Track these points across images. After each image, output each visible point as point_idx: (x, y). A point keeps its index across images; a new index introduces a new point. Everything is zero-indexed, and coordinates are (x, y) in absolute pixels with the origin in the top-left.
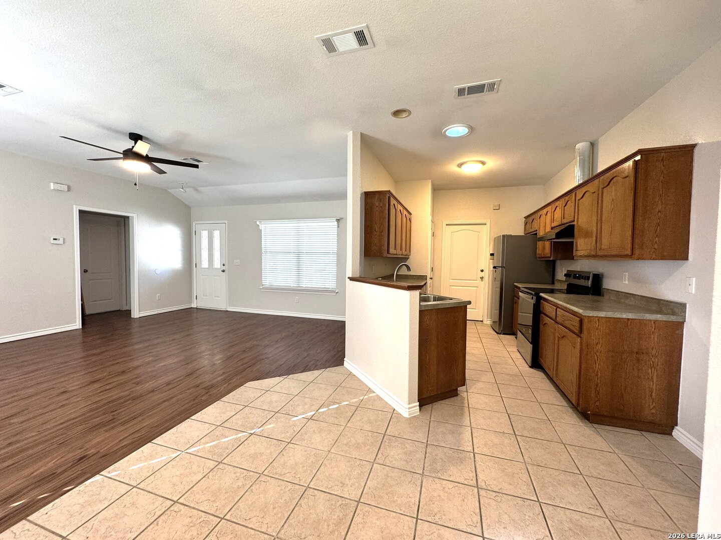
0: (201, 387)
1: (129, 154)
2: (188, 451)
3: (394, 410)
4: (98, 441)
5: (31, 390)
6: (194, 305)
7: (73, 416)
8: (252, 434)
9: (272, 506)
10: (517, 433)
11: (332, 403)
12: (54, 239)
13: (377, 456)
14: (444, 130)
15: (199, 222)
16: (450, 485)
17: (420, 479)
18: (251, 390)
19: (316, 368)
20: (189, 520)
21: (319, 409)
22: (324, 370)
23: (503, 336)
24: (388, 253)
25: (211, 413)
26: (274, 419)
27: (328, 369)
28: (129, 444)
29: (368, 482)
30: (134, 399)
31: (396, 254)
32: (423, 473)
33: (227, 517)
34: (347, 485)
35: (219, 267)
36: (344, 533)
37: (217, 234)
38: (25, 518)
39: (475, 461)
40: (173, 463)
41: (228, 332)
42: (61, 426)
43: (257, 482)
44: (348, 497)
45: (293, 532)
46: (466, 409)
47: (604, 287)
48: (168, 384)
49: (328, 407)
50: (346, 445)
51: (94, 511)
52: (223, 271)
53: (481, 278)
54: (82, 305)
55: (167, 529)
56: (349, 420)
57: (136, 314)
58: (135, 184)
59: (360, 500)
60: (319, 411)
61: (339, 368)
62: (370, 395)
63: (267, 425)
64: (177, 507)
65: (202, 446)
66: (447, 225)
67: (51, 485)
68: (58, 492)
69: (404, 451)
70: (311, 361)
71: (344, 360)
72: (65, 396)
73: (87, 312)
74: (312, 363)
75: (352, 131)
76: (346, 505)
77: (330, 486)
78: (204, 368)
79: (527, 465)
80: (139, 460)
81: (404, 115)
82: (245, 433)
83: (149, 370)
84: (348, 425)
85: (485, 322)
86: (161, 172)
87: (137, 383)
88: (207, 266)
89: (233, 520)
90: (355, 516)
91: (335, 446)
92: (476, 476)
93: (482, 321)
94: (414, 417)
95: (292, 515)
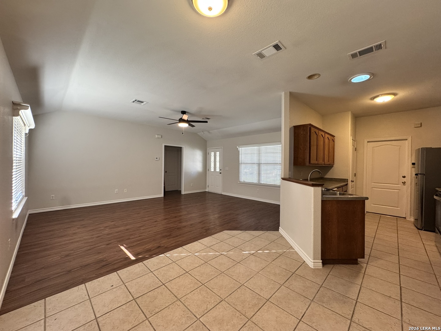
0: (204, 229)
1: (181, 120)
2: (195, 254)
3: (304, 262)
4: (164, 242)
5: (146, 219)
6: (207, 190)
7: (158, 231)
8: (222, 254)
9: (224, 287)
10: (403, 300)
11: (266, 250)
12: (156, 158)
13: (285, 282)
14: (349, 79)
15: (210, 148)
16: (330, 312)
17: (310, 302)
18: (226, 234)
19: (262, 229)
20: (190, 280)
21: (258, 251)
22: (266, 231)
23: (424, 231)
24: (309, 163)
25: (206, 241)
26: (234, 250)
27: (269, 231)
28: (175, 246)
29: (276, 293)
30: (178, 229)
31: (318, 164)
32: (313, 300)
33: (205, 285)
34: (264, 291)
35: (218, 171)
36: (256, 311)
37: (218, 153)
38: (142, 262)
39: (355, 306)
40: (188, 257)
41: (221, 205)
42: (154, 234)
43: (220, 275)
44: (262, 296)
45: (231, 300)
46: (361, 275)
48: (191, 225)
49: (263, 251)
50: (268, 272)
51: (161, 266)
52: (220, 173)
53: (403, 183)
54: (164, 187)
55: (182, 281)
56: (274, 260)
57: (183, 193)
58: (183, 133)
59: (268, 299)
60: (258, 252)
61: (275, 232)
62: (291, 250)
63: (230, 252)
64: (187, 274)
65: (200, 254)
66: (368, 142)
67: (150, 253)
68: (151, 256)
69: (304, 285)
70: (260, 226)
71: (279, 228)
72: (156, 223)
73: (166, 190)
74: (260, 227)
75: (284, 92)
76: (260, 299)
77: (254, 288)
78: (207, 221)
79: (403, 323)
80: (176, 253)
81: (316, 77)
82: (219, 253)
83: (185, 217)
84: (272, 263)
85: (408, 219)
86: (193, 126)
87: (180, 223)
88: (213, 171)
89: (207, 286)
90: (264, 305)
91: (262, 271)
92: (353, 314)
93: (405, 218)
94: (318, 269)
95: (233, 294)
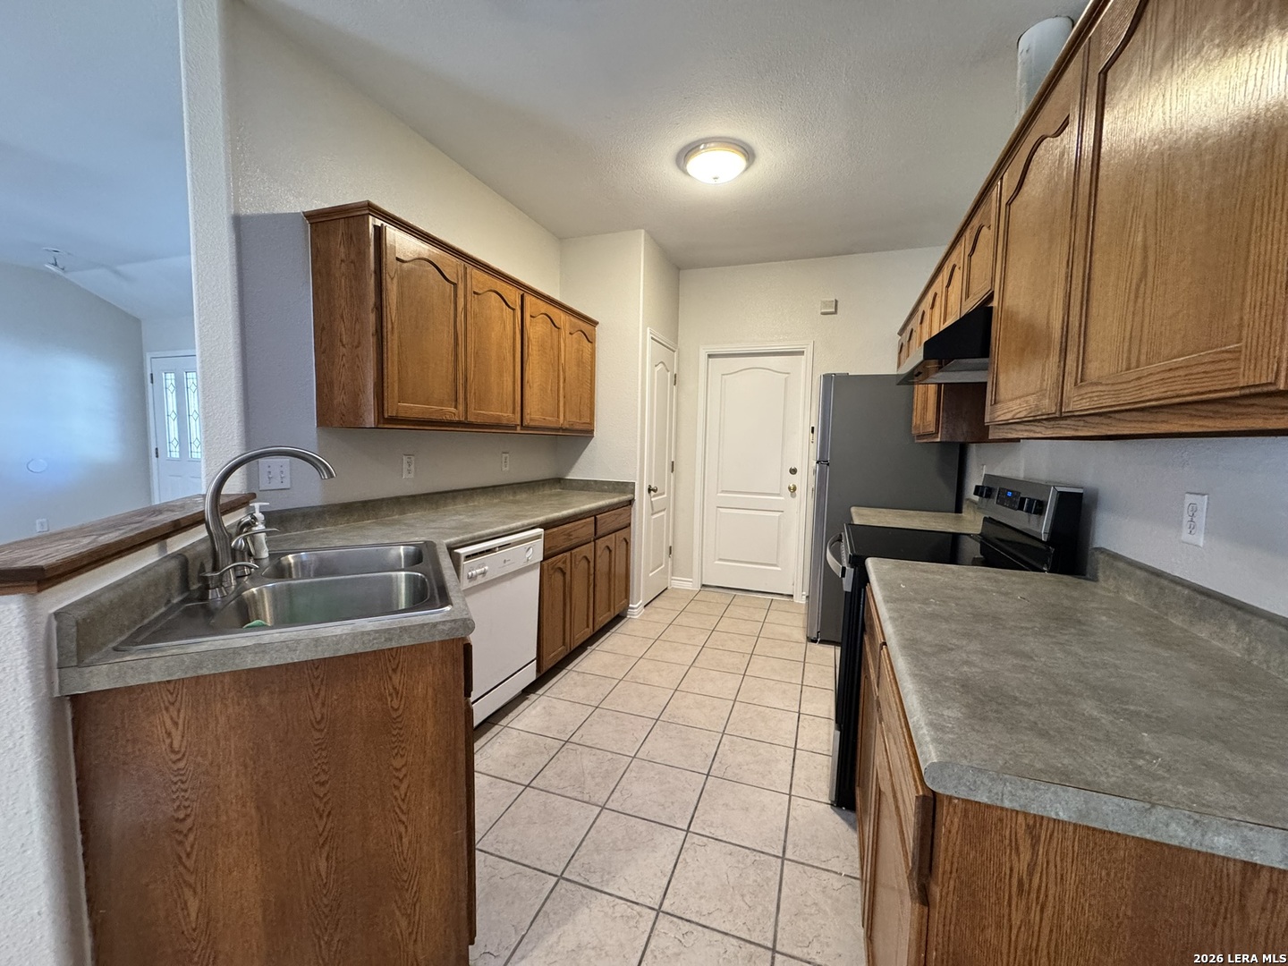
15: (156, 355)
47: (1096, 545)
53: (790, 489)
66: (709, 355)
85: (797, 599)
88: (178, 456)
93: (792, 596)
